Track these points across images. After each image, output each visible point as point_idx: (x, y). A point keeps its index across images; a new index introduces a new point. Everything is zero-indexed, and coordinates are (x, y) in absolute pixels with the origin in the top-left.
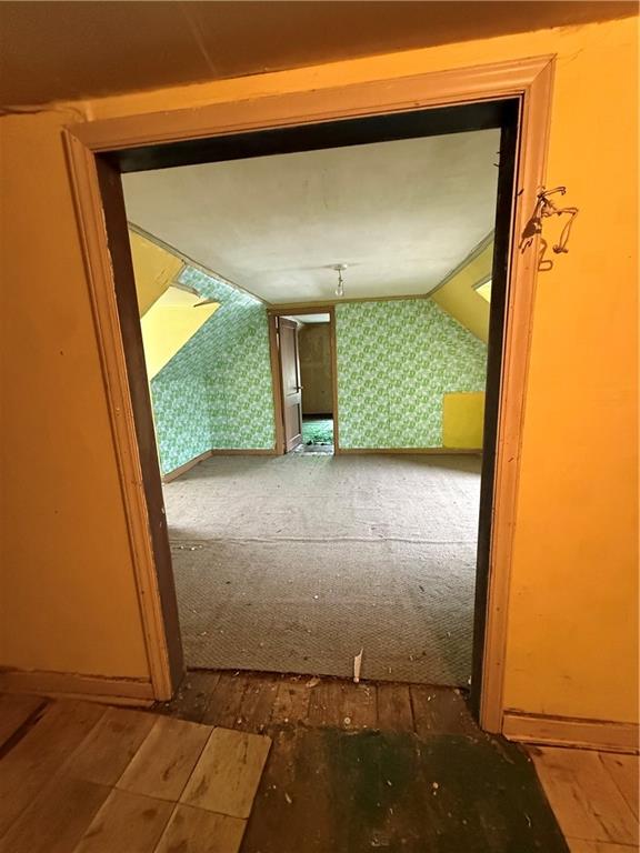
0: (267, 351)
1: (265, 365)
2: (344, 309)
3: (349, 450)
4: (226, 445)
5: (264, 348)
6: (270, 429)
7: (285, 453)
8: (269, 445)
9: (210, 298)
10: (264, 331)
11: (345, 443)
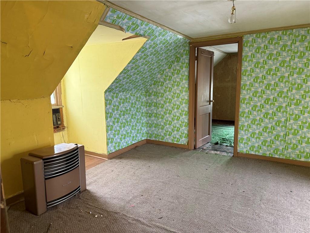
0: (186, 73)
1: (185, 84)
2: (250, 39)
3: (246, 154)
4: (155, 137)
5: (185, 71)
6: (185, 130)
7: (195, 148)
8: (183, 141)
9: (136, 33)
10: (185, 59)
11: (243, 148)
